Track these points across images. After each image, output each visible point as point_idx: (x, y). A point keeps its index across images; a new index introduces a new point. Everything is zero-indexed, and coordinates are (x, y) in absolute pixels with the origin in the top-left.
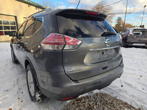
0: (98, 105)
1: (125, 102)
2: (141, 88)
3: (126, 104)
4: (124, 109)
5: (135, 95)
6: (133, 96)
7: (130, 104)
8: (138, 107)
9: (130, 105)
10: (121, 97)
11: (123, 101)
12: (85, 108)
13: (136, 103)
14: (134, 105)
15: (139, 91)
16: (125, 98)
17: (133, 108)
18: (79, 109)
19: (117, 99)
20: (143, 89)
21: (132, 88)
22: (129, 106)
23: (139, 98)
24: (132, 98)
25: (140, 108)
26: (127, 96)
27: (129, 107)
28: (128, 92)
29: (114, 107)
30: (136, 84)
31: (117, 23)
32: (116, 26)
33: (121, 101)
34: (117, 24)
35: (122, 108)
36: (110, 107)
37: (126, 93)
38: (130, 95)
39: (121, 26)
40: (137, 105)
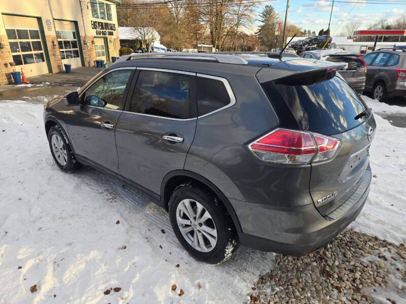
0: (330, 250)
1: (374, 236)
2: (387, 204)
3: (376, 239)
4: (377, 249)
5: (383, 219)
6: (382, 223)
7: (383, 239)
8: (398, 241)
9: (384, 241)
10: (362, 227)
11: (368, 235)
12: (313, 260)
13: (394, 234)
14: (390, 240)
15: (386, 209)
16: (370, 228)
17: (391, 244)
18: (301, 262)
19: (355, 232)
20: (392, 205)
21: (371, 204)
22: (382, 242)
23: (394, 224)
24: (381, 225)
25: (403, 243)
26: (372, 224)
27: (382, 244)
28: (369, 214)
29: (360, 249)
30: (377, 197)
31: (262, 24)
32: (260, 30)
33: (364, 235)
34: (263, 27)
35: (375, 249)
36: (354, 251)
37: (366, 218)
38: (375, 220)
39: (277, 33)
40: (395, 238)
